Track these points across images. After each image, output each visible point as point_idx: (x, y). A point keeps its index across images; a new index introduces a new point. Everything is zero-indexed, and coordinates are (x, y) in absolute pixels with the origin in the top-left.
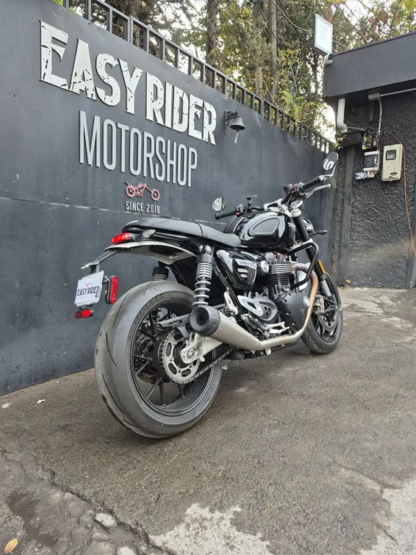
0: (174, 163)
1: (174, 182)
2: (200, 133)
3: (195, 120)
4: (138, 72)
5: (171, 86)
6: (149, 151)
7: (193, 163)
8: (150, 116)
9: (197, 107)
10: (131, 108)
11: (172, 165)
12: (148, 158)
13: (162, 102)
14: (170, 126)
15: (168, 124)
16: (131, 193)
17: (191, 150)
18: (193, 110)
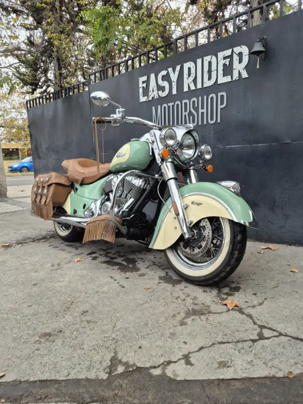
0: (205, 111)
1: (205, 123)
2: (229, 77)
3: (223, 70)
4: (178, 68)
5: (201, 59)
6: (186, 111)
7: (222, 103)
8: (186, 89)
9: (225, 58)
10: (174, 92)
11: (203, 113)
12: (185, 115)
13: (194, 75)
14: (201, 87)
17: (220, 94)
18: (222, 63)
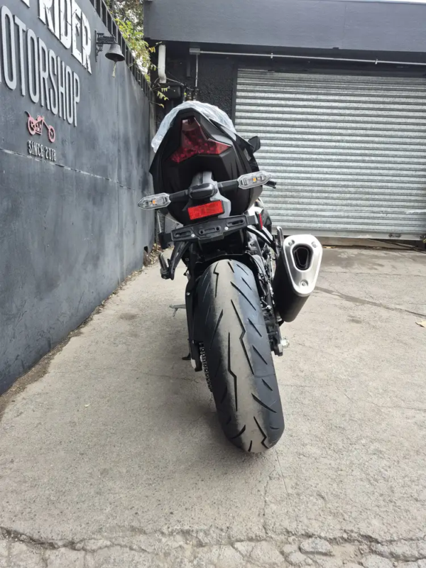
0: (64, 91)
1: (65, 118)
2: (81, 55)
3: (76, 35)
6: (45, 70)
7: (77, 95)
8: (42, 16)
9: (77, 16)
11: (62, 94)
12: (44, 79)
14: (58, 37)
15: (57, 34)
16: (32, 129)
17: (76, 76)
18: (75, 21)
